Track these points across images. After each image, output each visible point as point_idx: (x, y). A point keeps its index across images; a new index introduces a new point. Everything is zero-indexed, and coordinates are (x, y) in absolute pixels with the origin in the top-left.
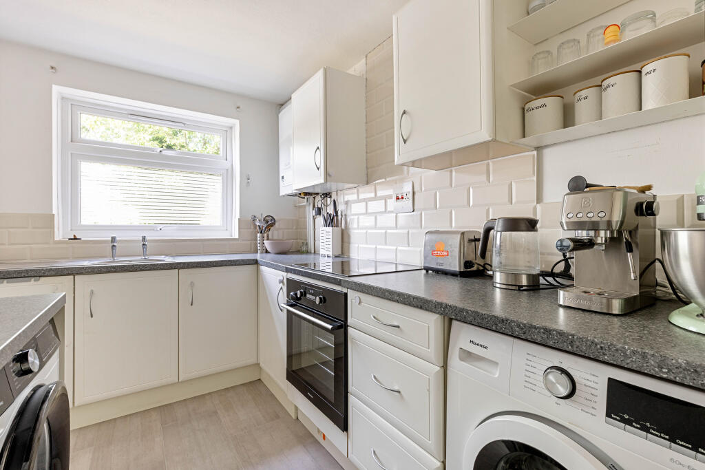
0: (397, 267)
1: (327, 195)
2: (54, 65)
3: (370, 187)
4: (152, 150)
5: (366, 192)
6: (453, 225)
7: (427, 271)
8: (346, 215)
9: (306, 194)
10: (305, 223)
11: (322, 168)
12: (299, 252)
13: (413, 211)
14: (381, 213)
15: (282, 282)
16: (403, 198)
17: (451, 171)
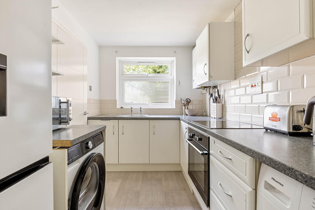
0: (252, 126)
1: (215, 87)
2: (116, 51)
3: (237, 81)
4: (145, 75)
5: (234, 84)
6: (291, 101)
7: (267, 130)
8: (224, 97)
9: (205, 87)
10: (206, 101)
11: (208, 74)
12: (203, 116)
13: (262, 93)
14: (243, 95)
15: (186, 128)
16: (255, 86)
17: (289, 66)
